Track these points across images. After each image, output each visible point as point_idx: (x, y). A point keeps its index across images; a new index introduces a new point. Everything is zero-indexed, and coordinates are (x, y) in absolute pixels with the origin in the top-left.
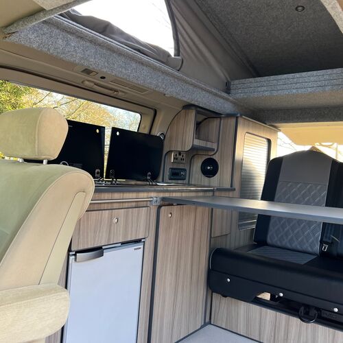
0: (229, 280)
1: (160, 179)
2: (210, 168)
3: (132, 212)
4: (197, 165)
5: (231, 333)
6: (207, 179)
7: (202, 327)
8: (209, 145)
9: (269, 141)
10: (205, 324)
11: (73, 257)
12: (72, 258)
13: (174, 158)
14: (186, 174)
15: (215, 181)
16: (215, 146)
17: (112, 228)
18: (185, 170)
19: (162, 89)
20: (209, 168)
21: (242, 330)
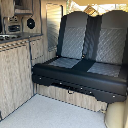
0: (40, 78)
2: (31, 24)
6: (30, 29)
7: (32, 97)
9: (62, 7)
10: (34, 95)
13: (10, 21)
14: (20, 28)
15: (34, 31)
16: (31, 12)
18: (19, 26)
21: (49, 95)
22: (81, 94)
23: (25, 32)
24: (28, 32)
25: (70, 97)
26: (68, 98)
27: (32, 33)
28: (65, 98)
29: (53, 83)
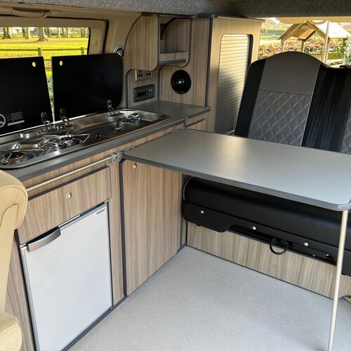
0: (202, 212)
1: (124, 104)
2: (182, 82)
3: (88, 181)
4: (167, 79)
5: (206, 255)
6: (178, 95)
7: (178, 251)
8: (179, 56)
9: (251, 37)
10: (182, 247)
11: (25, 247)
12: (23, 249)
13: (139, 76)
14: (154, 91)
15: (187, 98)
16: (185, 56)
17: (66, 205)
18: (152, 86)
19: (108, 5)
20: (180, 82)
21: (216, 252)
22: (301, 256)
23: (163, 99)
24: (170, 101)
25: (270, 260)
26: (264, 261)
27: (182, 104)
28: (258, 261)
29: (232, 226)
